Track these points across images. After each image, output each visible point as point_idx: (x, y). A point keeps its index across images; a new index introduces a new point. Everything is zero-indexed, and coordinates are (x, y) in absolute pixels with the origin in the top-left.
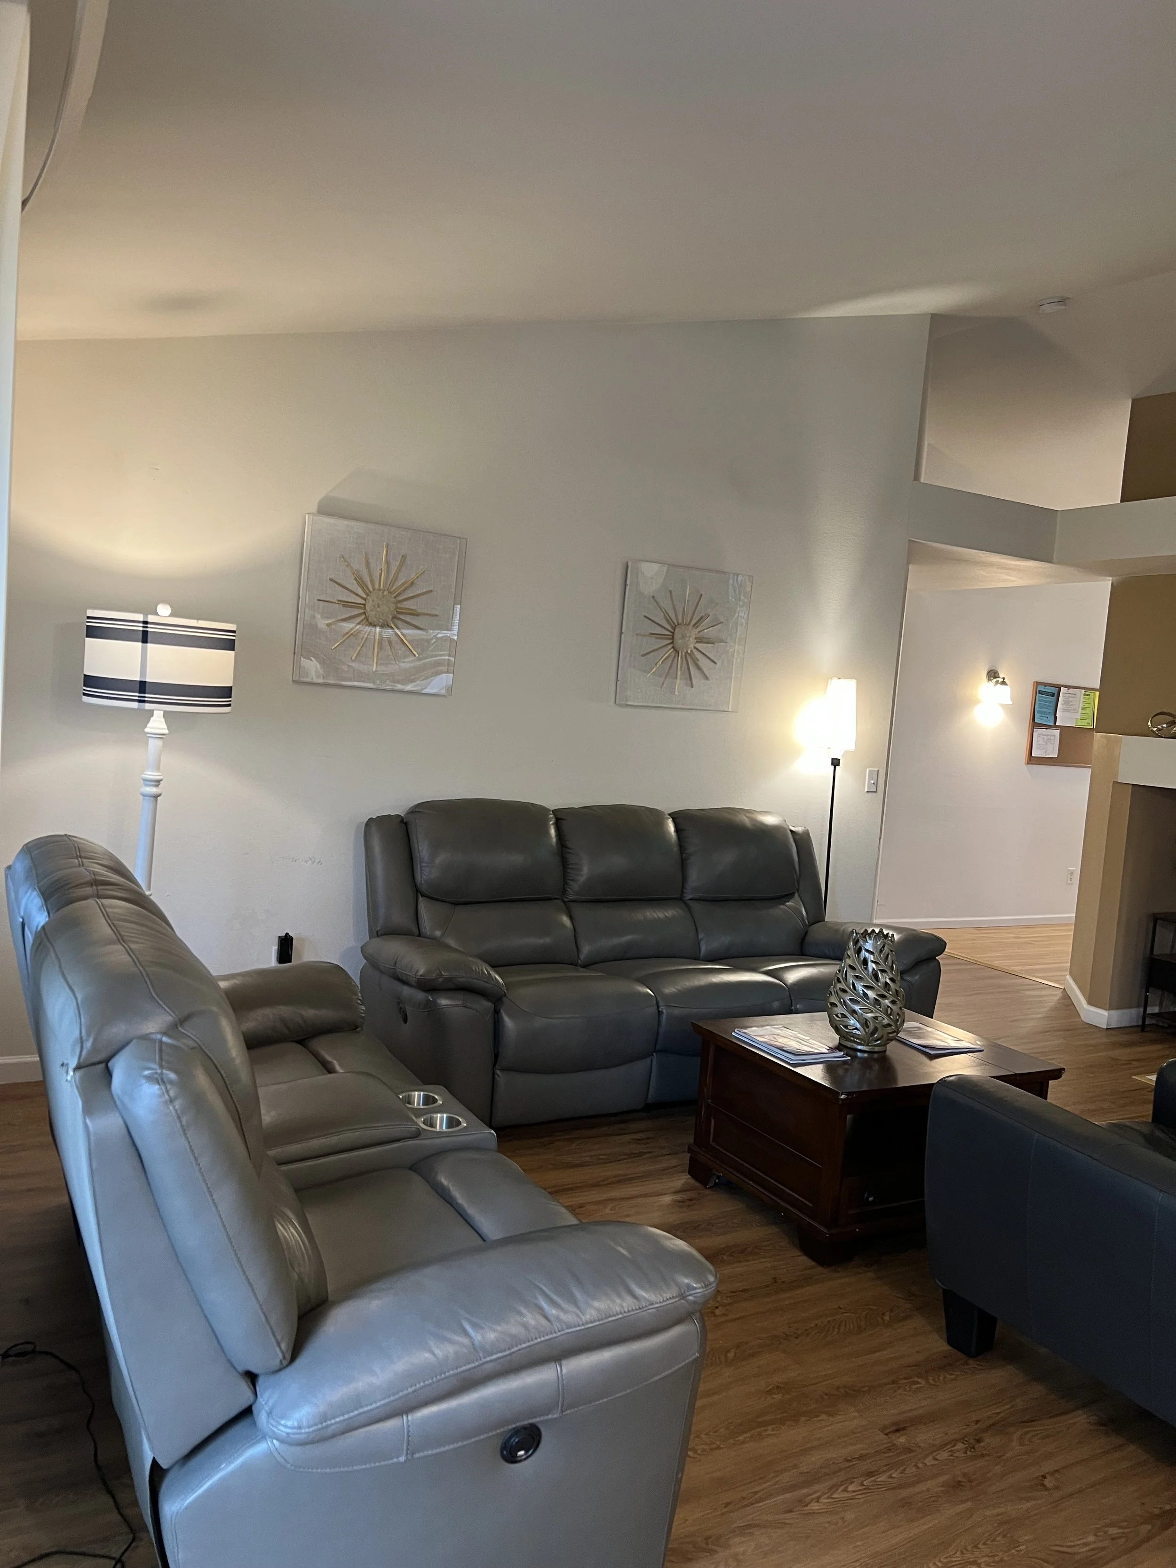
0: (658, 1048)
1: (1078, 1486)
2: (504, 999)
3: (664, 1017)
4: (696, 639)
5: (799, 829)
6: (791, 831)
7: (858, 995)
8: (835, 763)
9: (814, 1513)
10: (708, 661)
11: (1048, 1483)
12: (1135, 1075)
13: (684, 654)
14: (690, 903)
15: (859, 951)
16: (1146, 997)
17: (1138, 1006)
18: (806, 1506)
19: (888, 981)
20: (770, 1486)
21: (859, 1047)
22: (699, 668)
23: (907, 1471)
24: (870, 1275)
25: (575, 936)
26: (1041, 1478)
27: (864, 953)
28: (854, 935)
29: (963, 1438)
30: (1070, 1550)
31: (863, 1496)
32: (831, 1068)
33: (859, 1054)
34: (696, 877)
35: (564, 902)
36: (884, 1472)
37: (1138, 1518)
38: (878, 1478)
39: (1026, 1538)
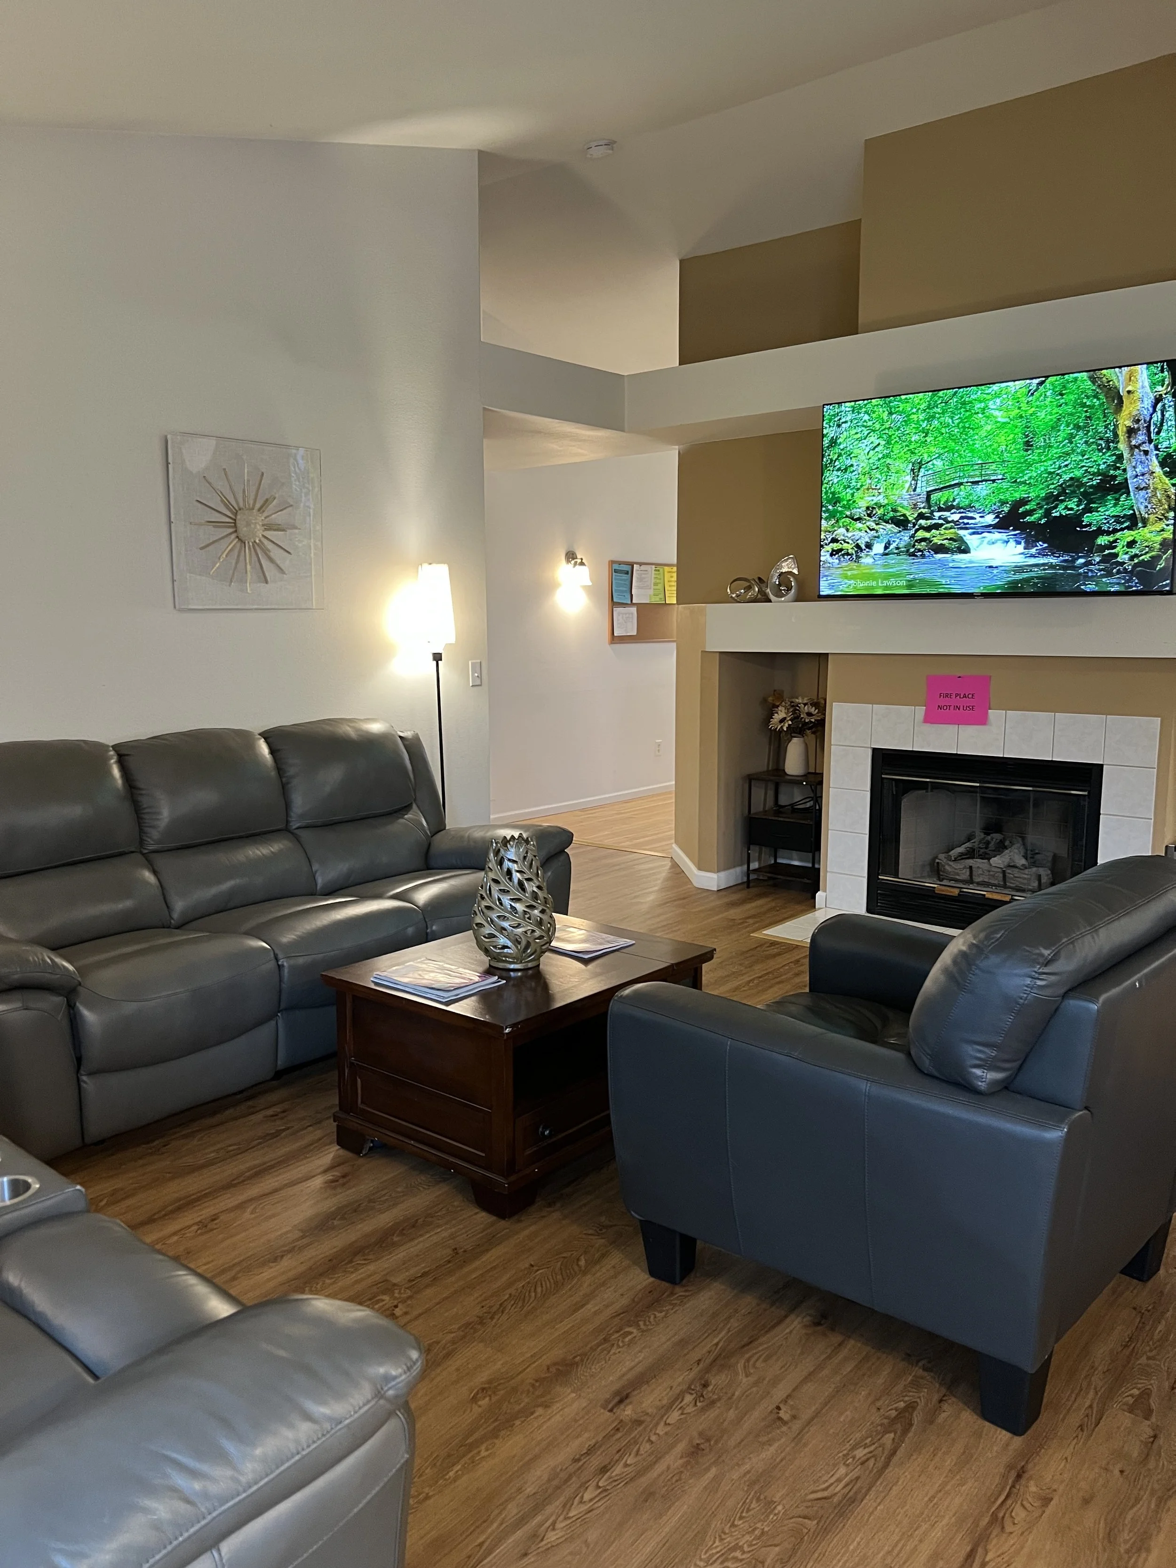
0: (283, 1006)
1: (813, 1408)
2: (80, 989)
3: (286, 971)
4: (263, 525)
5: (408, 734)
6: (400, 737)
7: (506, 910)
8: (437, 657)
9: (553, 1546)
10: (282, 551)
11: (784, 1414)
12: (753, 932)
13: (251, 544)
14: (296, 831)
15: (501, 863)
16: (749, 854)
17: (741, 865)
18: (542, 1540)
19: (535, 889)
20: (498, 1528)
21: (512, 966)
22: (271, 560)
23: (642, 1452)
24: (556, 1215)
25: (163, 894)
26: (776, 1410)
27: (507, 864)
28: (494, 845)
29: (689, 1388)
30: (825, 1494)
31: (603, 1502)
32: (485, 996)
33: (512, 973)
34: (300, 803)
35: (143, 854)
36: (617, 1461)
37: (879, 1428)
38: (613, 1472)
39: (780, 1494)
